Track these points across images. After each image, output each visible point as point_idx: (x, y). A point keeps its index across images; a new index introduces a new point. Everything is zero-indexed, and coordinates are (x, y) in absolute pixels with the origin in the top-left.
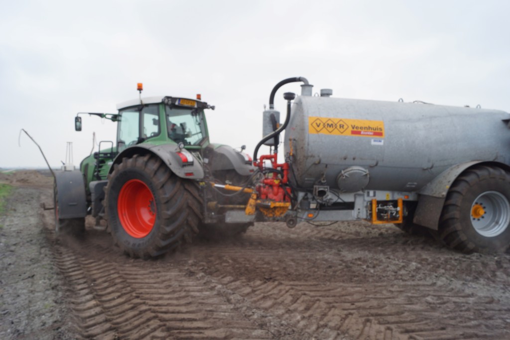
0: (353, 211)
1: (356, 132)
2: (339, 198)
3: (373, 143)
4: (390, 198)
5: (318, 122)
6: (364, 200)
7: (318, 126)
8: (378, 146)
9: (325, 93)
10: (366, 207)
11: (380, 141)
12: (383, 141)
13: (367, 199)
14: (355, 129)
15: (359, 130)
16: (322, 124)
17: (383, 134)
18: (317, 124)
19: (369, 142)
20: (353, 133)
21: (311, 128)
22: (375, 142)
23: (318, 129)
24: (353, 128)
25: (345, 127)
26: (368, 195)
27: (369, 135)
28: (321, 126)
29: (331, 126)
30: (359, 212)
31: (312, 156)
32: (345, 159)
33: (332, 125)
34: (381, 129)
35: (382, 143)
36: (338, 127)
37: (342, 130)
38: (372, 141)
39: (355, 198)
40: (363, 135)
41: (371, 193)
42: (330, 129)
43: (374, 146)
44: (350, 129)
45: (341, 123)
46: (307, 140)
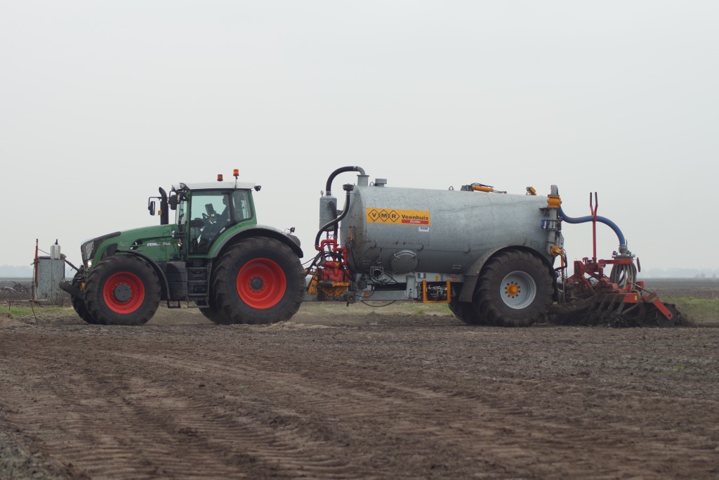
0: (405, 291)
1: (406, 220)
2: (392, 278)
3: (420, 230)
4: (439, 280)
5: (374, 212)
6: (415, 281)
7: (374, 216)
8: (425, 233)
9: (379, 183)
10: (417, 287)
11: (426, 229)
12: (428, 229)
13: (418, 280)
15: (409, 219)
16: (377, 214)
17: (429, 223)
18: (373, 214)
19: (417, 229)
20: (403, 221)
22: (422, 230)
24: (403, 217)
25: (397, 216)
27: (417, 223)
28: (377, 216)
29: (385, 215)
30: (411, 292)
34: (427, 218)
35: (428, 231)
36: (392, 217)
37: (395, 219)
38: (419, 228)
39: (407, 279)
40: (413, 223)
43: (422, 233)
44: (401, 218)
45: (393, 213)
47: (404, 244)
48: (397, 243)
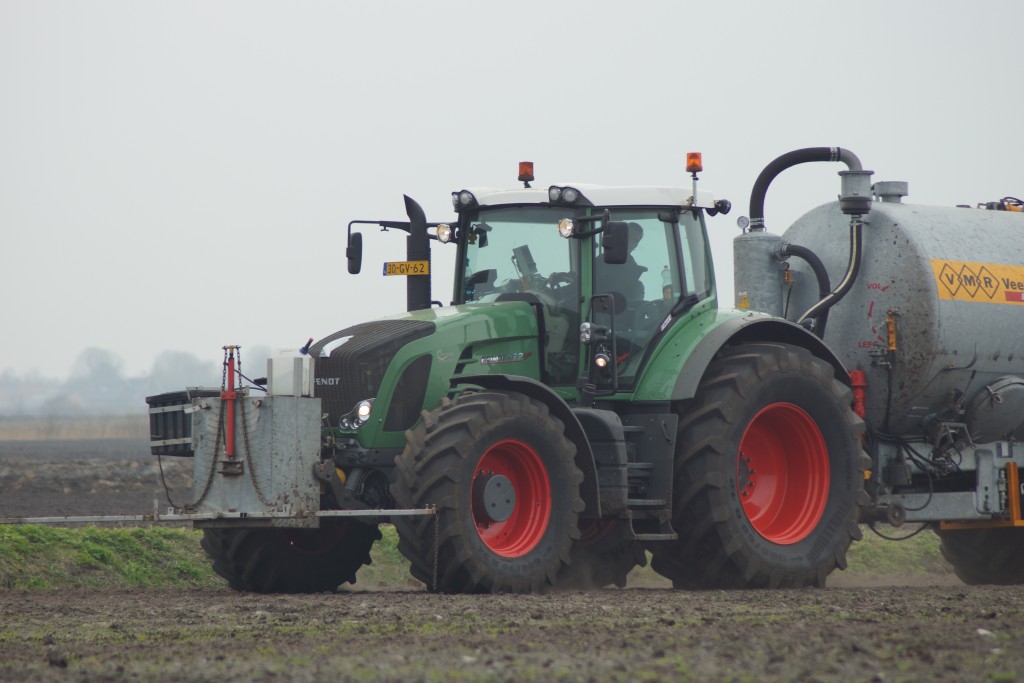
0: (974, 493)
1: (1013, 293)
5: (949, 272)
7: (951, 282)
10: (999, 483)
13: (1000, 463)
14: (1011, 290)
16: (956, 277)
18: (947, 275)
20: (1011, 297)
21: (941, 287)
23: (953, 288)
24: (1007, 287)
25: (994, 283)
26: (1000, 454)
28: (956, 282)
29: (970, 280)
30: (987, 497)
31: (944, 352)
33: (972, 277)
36: (983, 284)
37: (990, 291)
39: (977, 461)
41: (1005, 447)
42: (973, 289)
44: (1002, 286)
45: (984, 274)
46: (937, 313)
47: (1010, 359)
48: (995, 359)
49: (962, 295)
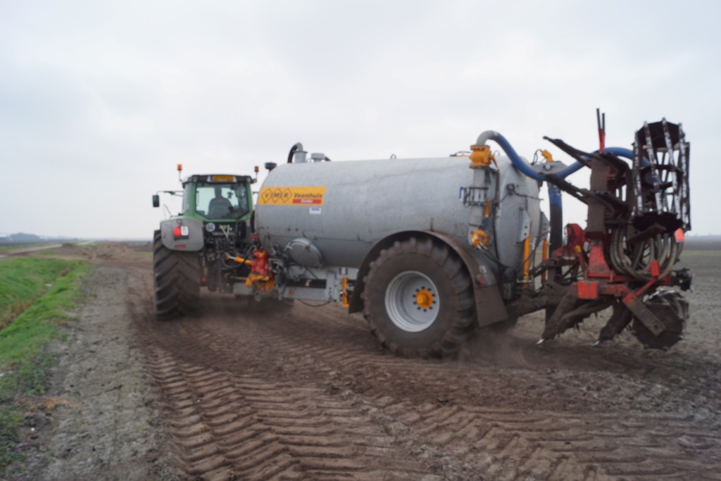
6: (336, 278)
7: (267, 196)
8: (317, 215)
11: (318, 210)
12: (320, 209)
13: (339, 277)
14: (297, 198)
15: (300, 198)
16: (270, 194)
17: (323, 202)
18: (266, 193)
19: (308, 211)
20: (295, 201)
23: (266, 199)
24: (296, 196)
26: (340, 273)
27: (307, 203)
28: (269, 196)
29: (277, 195)
30: (331, 292)
32: (289, 230)
33: (279, 194)
34: (321, 196)
35: (319, 212)
36: (283, 196)
38: (311, 209)
40: (304, 203)
41: (343, 270)
43: (313, 216)
45: (287, 191)
47: (297, 230)
49: (270, 202)
